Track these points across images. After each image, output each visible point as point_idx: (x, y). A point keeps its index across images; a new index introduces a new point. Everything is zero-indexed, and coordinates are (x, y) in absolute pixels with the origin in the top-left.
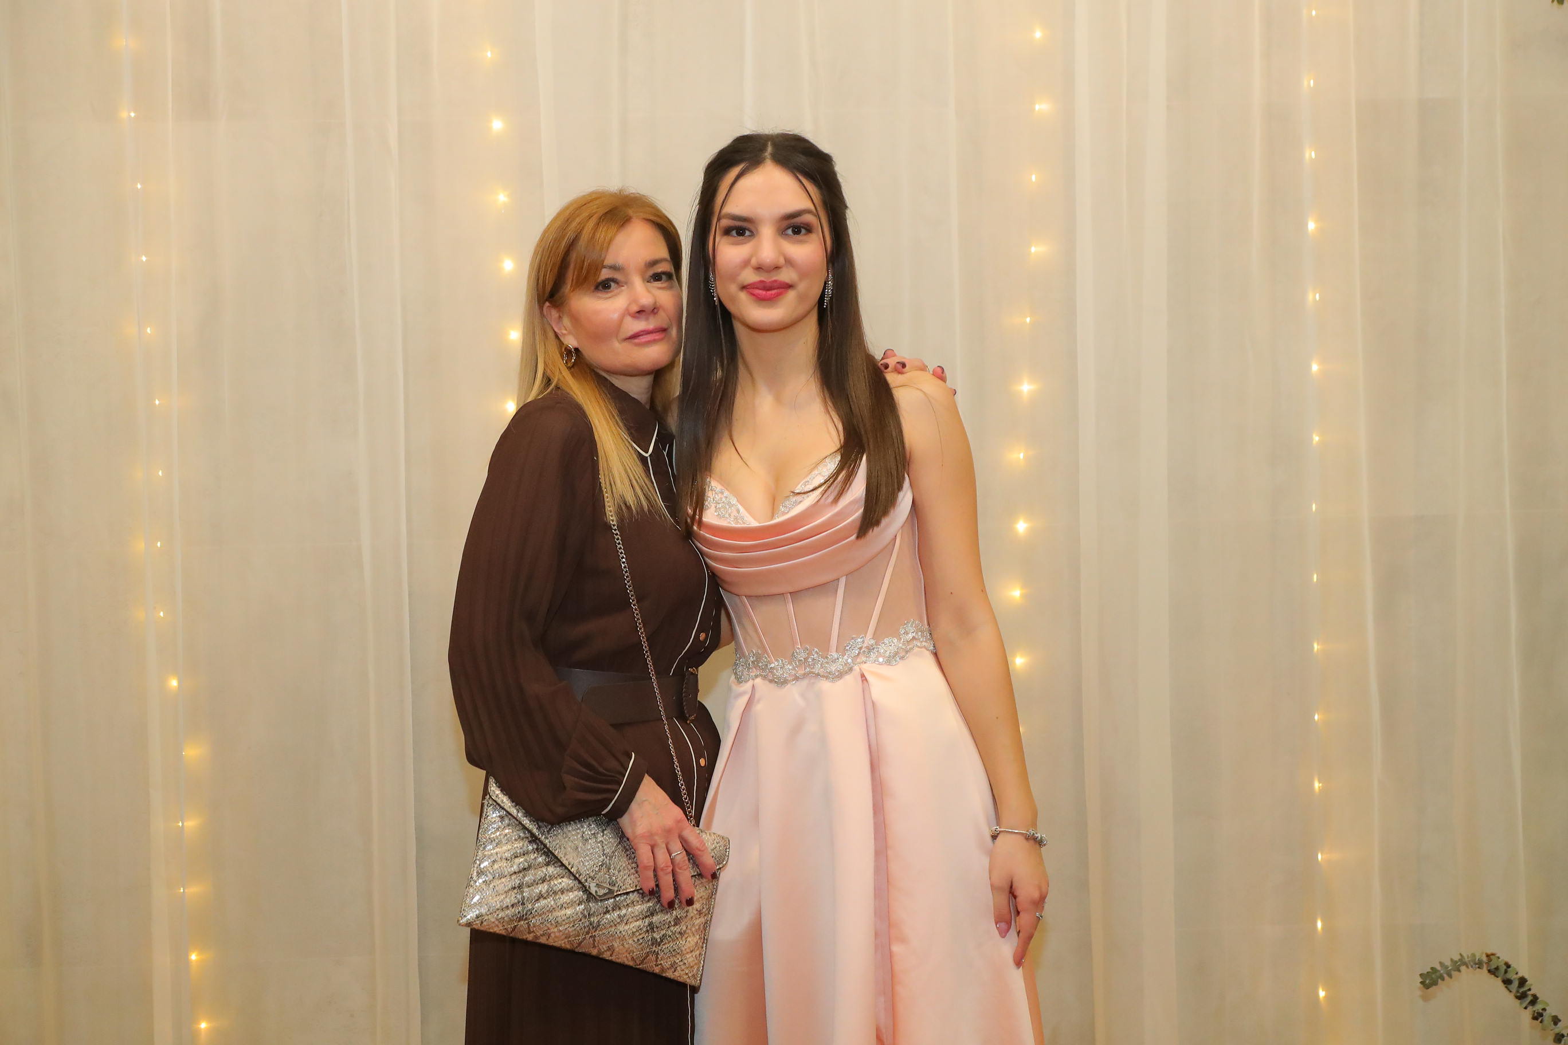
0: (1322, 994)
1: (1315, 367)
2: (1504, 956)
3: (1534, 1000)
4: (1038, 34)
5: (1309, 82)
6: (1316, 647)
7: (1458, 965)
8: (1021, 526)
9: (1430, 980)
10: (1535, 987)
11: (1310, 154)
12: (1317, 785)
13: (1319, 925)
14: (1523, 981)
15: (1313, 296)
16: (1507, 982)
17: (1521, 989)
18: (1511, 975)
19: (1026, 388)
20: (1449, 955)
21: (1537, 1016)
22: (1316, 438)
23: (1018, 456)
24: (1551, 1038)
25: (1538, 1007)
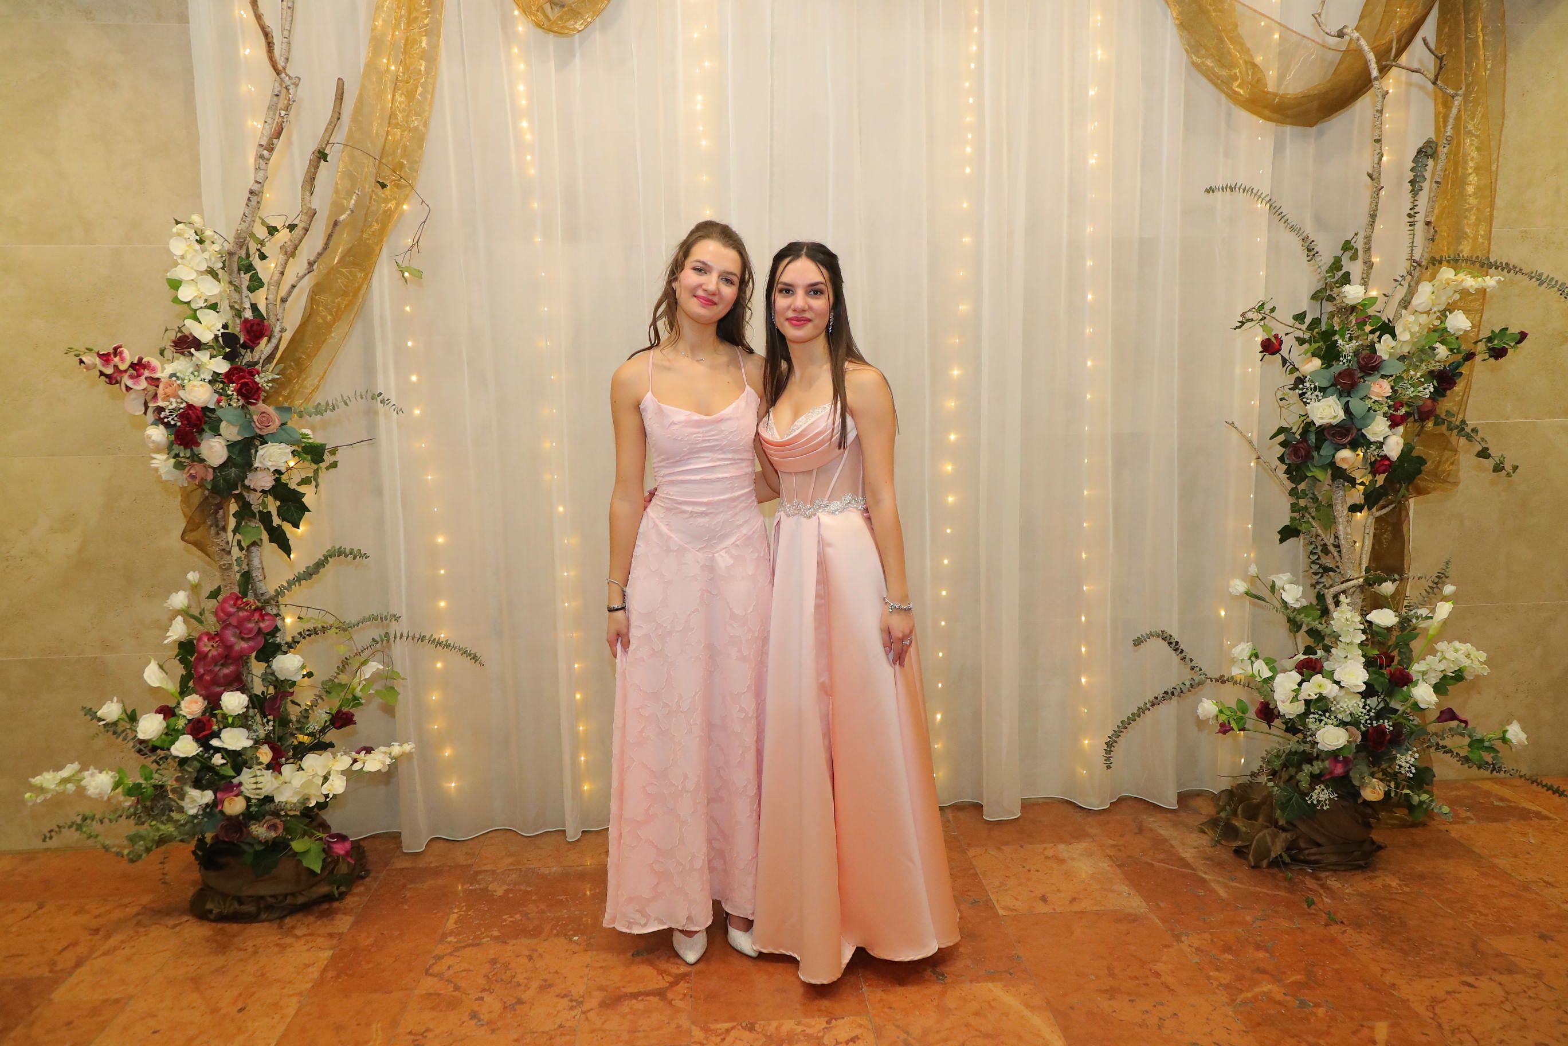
0: (1083, 649)
1: (1089, 363)
2: (1169, 633)
3: (1182, 651)
4: (965, 205)
5: (1089, 229)
6: (1085, 493)
7: (1151, 635)
8: (953, 437)
9: (1138, 642)
10: (1182, 646)
11: (1089, 263)
12: (1084, 556)
13: (1083, 619)
14: (1177, 643)
15: (1089, 330)
16: (1170, 643)
17: (1176, 647)
18: (1173, 641)
19: (956, 372)
20: (1143, 631)
21: (1183, 659)
22: (1089, 396)
23: (951, 404)
24: (1189, 667)
25: (1184, 654)
